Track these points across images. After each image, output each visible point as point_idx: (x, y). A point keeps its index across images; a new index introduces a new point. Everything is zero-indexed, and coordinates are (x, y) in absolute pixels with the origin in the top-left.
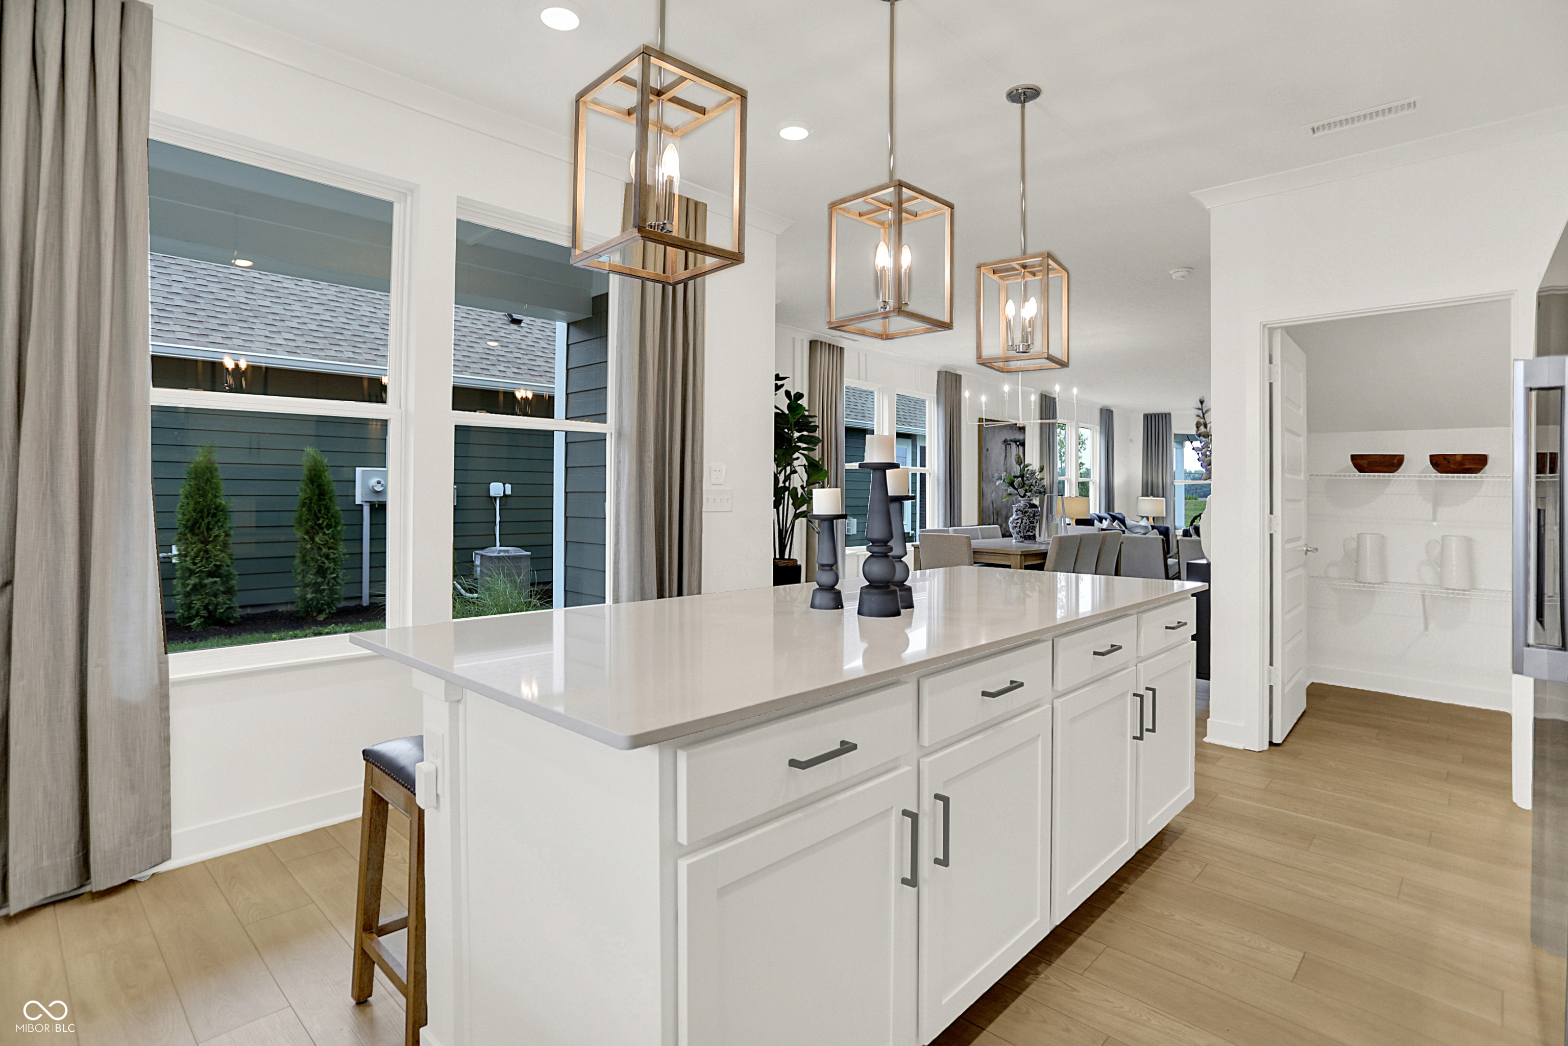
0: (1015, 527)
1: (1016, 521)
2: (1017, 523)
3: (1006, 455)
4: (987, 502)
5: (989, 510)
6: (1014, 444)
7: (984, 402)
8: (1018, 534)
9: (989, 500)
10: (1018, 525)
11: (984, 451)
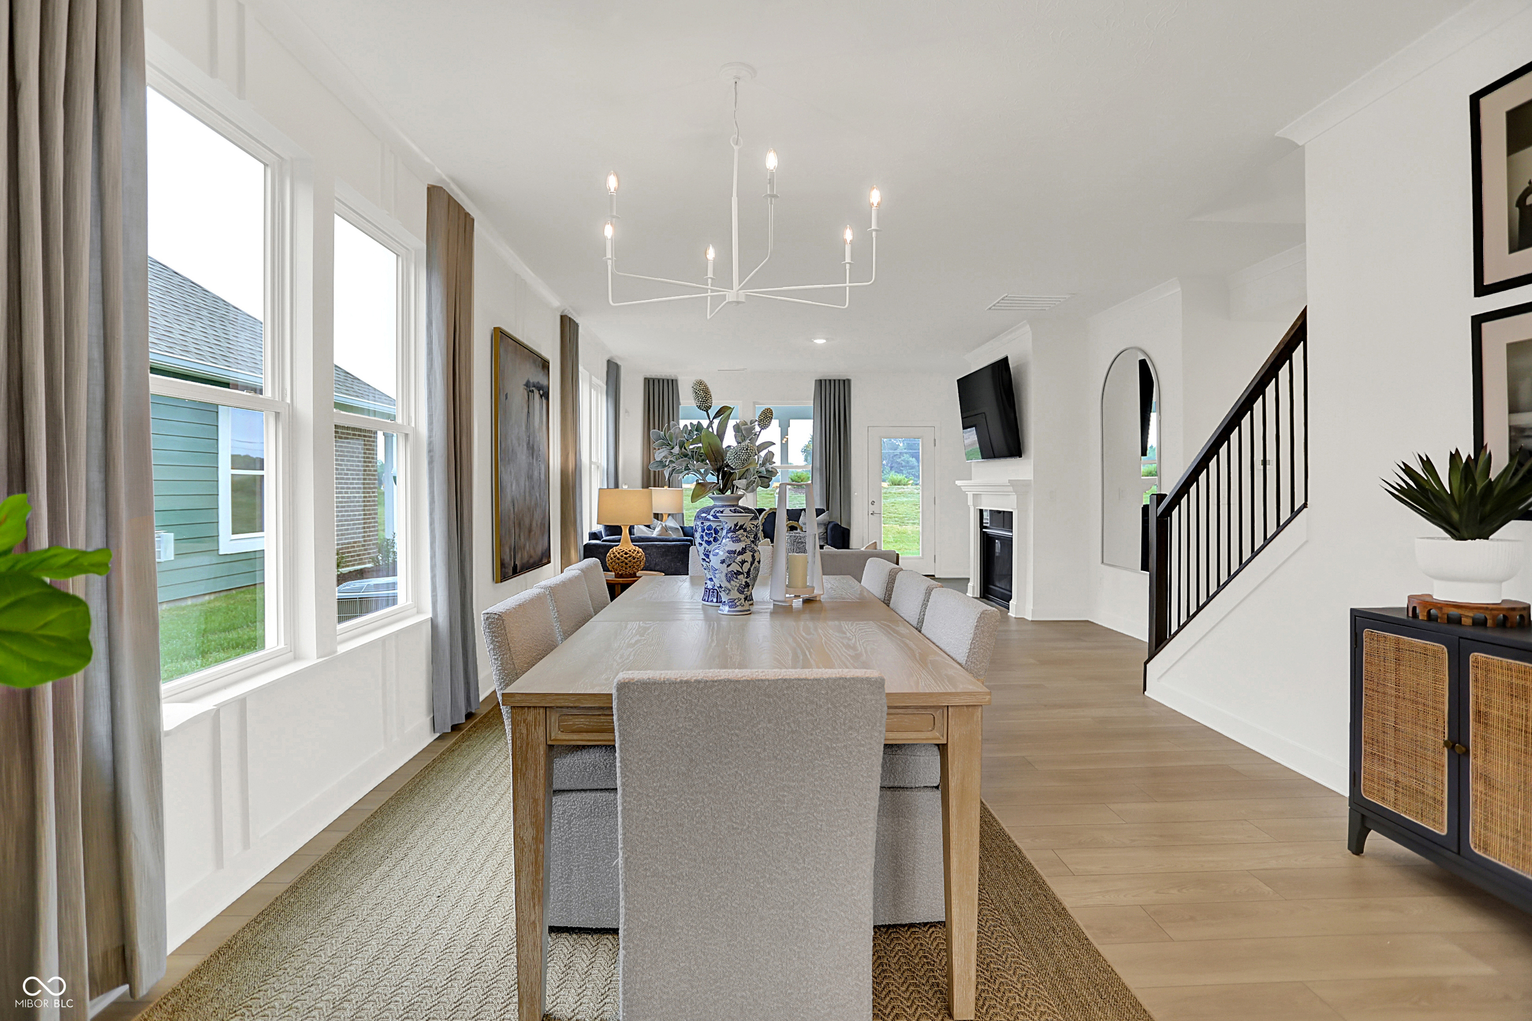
0: (738, 573)
1: (739, 558)
2: (743, 562)
3: (528, 412)
4: (507, 504)
5: (509, 518)
6: (537, 392)
7: (609, 237)
8: (742, 592)
9: (509, 498)
10: (746, 566)
11: (503, 397)
